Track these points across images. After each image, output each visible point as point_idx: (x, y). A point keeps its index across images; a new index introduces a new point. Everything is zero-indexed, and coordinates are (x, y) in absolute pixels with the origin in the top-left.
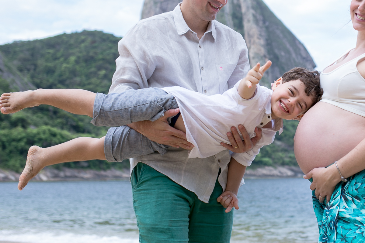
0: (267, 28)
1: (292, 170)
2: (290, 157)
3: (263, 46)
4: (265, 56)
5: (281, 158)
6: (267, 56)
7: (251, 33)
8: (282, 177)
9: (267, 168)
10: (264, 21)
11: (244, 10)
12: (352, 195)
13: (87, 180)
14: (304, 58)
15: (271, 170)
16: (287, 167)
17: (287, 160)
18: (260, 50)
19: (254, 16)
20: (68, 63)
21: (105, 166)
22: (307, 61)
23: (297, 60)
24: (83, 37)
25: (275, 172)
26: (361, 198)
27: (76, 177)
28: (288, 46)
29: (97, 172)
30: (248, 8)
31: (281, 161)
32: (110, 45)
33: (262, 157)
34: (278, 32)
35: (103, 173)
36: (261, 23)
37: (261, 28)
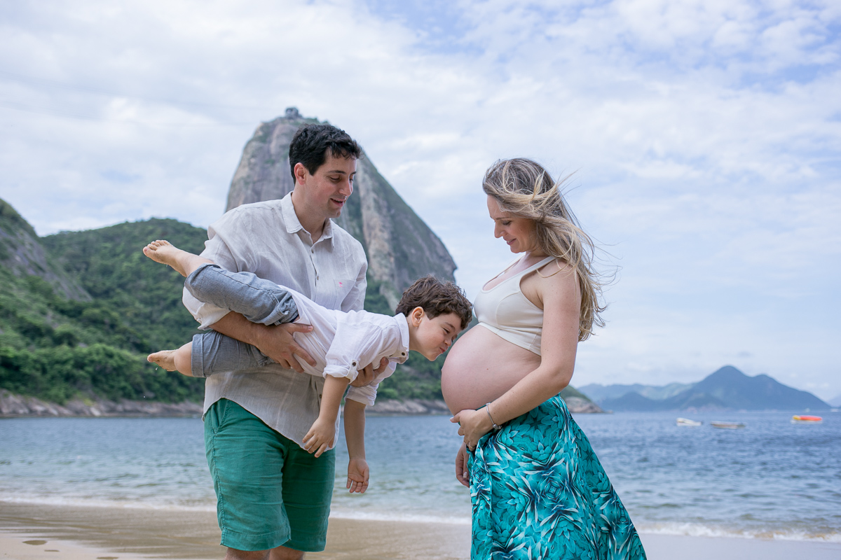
0: (393, 217)
1: (424, 405)
2: (422, 388)
3: (387, 241)
4: (389, 254)
5: (410, 389)
6: (393, 254)
7: (372, 223)
8: (411, 414)
9: (391, 401)
10: (389, 209)
11: (362, 193)
12: (505, 444)
13: (153, 416)
14: (441, 257)
15: (396, 405)
16: (418, 400)
17: (417, 391)
18: (383, 246)
19: (375, 201)
20: (131, 261)
21: (176, 398)
22: (445, 261)
23: (431, 260)
24: (150, 227)
25: (402, 407)
26: (518, 448)
27: (138, 411)
28: (420, 241)
29: (166, 406)
30: (368, 191)
31: (410, 393)
32: (186, 237)
33: (385, 387)
34: (407, 223)
35: (174, 406)
36: (385, 211)
37: (385, 217)
